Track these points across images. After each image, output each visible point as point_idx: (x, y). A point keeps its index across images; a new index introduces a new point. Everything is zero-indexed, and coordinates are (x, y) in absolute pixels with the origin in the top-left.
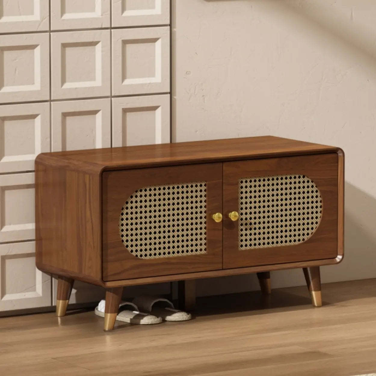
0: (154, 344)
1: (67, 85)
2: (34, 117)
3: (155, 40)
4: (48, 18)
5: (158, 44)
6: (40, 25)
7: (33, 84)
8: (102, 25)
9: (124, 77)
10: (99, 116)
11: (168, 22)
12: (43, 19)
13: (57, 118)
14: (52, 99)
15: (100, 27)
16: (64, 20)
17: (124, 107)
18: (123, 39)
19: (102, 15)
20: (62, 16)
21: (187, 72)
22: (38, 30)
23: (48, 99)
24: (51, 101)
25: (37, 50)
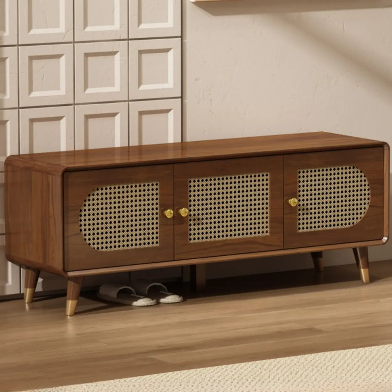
0: (167, 321)
1: (89, 91)
2: (59, 118)
3: (167, 50)
4: (72, 30)
5: (171, 53)
6: (65, 36)
7: (59, 89)
8: (120, 37)
9: (140, 84)
10: (118, 118)
11: (180, 34)
12: (67, 31)
13: (80, 120)
14: (76, 103)
15: (119, 38)
16: (86, 32)
17: (140, 110)
18: (139, 49)
19: (120, 28)
20: (84, 29)
21: (196, 79)
22: (64, 41)
23: (72, 102)
24: (74, 104)
25: (63, 59)
